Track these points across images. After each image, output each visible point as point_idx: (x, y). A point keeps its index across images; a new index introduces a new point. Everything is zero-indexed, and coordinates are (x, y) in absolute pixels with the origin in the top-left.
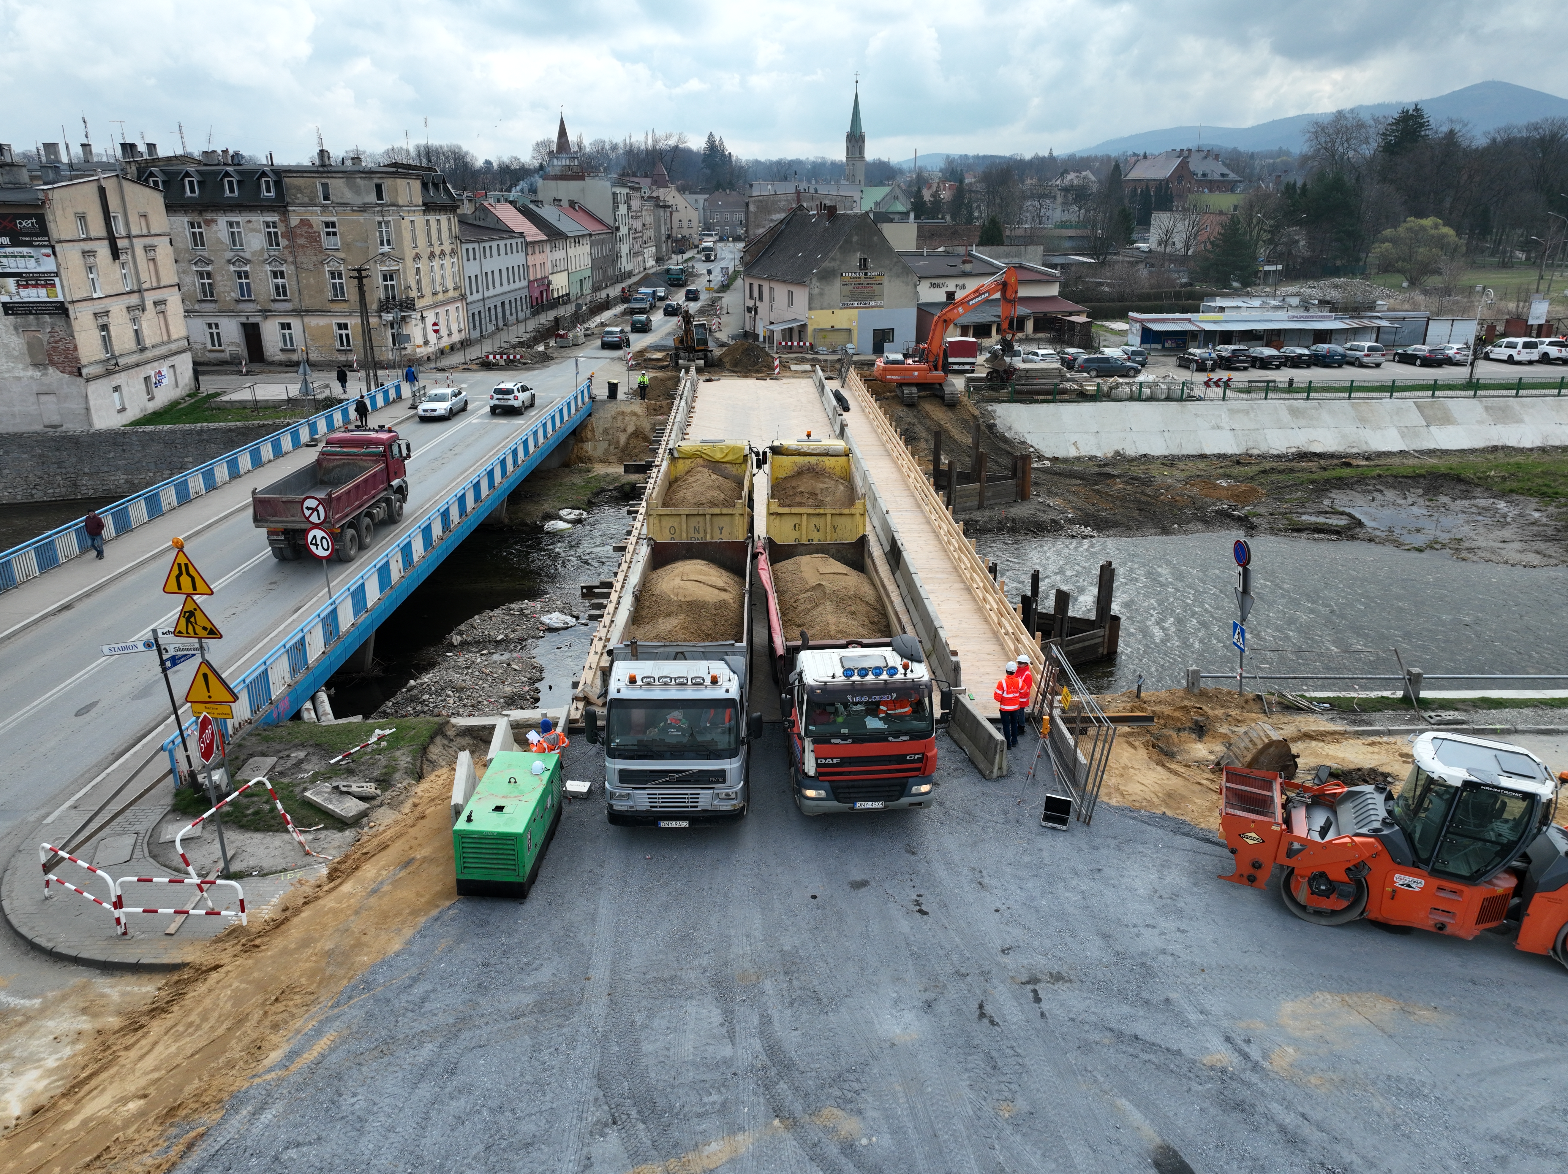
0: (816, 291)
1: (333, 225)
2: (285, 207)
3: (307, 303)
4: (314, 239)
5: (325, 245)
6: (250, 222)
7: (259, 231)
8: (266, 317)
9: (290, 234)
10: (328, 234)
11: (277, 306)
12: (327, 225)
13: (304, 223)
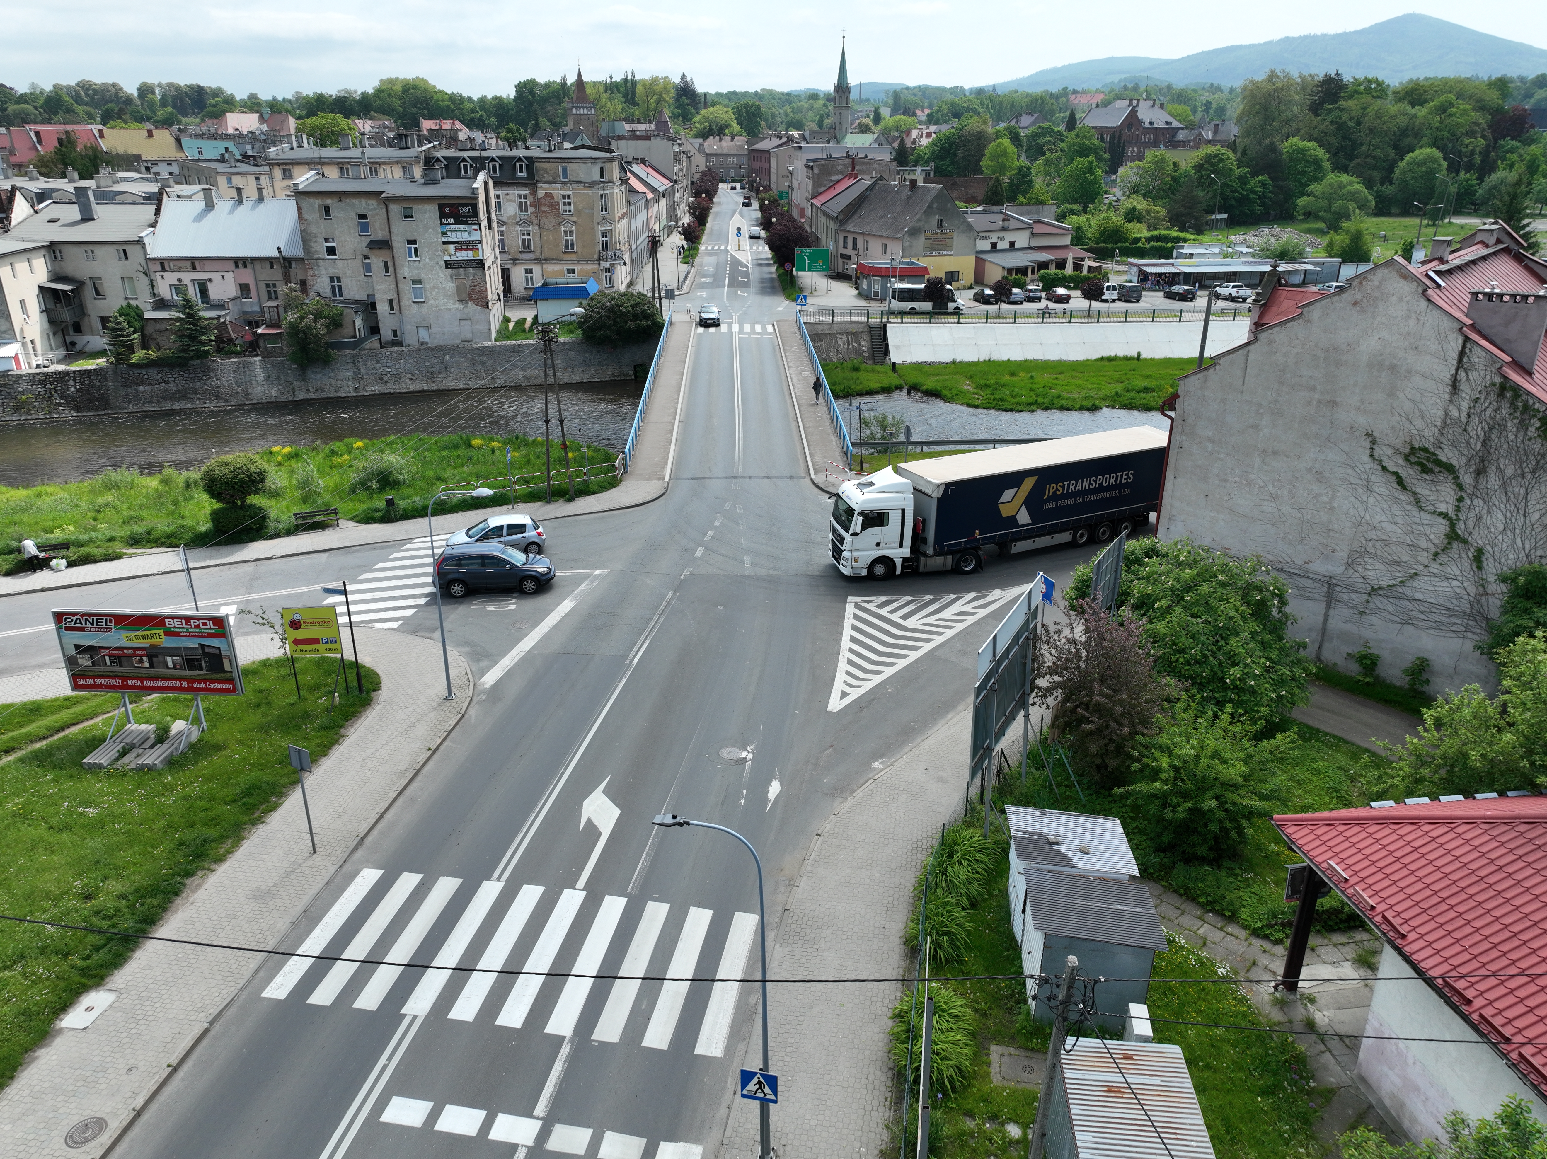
0: (907, 244)
1: (569, 197)
2: (534, 183)
3: (547, 254)
4: (554, 207)
5: (562, 212)
6: (507, 194)
7: (515, 201)
8: (515, 264)
9: (536, 204)
10: (564, 204)
11: (524, 256)
12: (564, 197)
13: (549, 195)
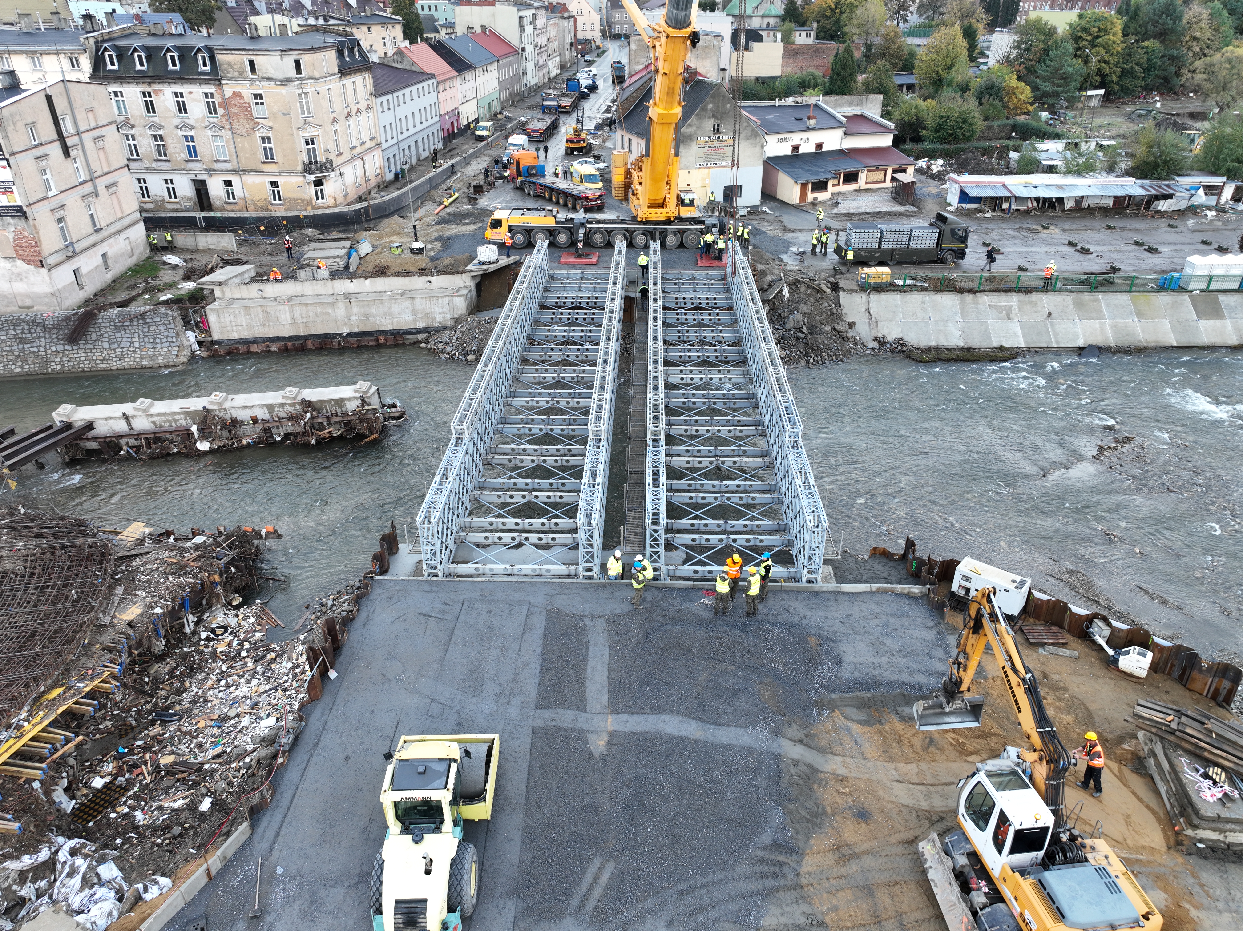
1: (261, 97)
2: (219, 80)
3: (244, 164)
4: (245, 108)
5: (255, 115)
6: (191, 92)
7: (200, 101)
8: (211, 175)
9: (226, 104)
10: (257, 104)
11: (219, 166)
12: (256, 96)
13: (237, 95)
